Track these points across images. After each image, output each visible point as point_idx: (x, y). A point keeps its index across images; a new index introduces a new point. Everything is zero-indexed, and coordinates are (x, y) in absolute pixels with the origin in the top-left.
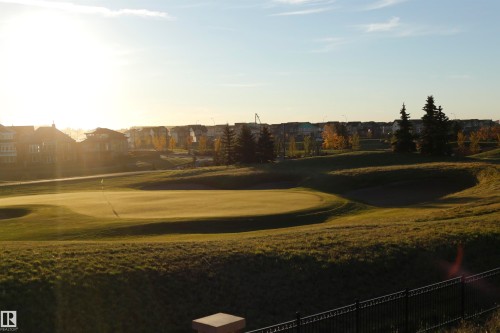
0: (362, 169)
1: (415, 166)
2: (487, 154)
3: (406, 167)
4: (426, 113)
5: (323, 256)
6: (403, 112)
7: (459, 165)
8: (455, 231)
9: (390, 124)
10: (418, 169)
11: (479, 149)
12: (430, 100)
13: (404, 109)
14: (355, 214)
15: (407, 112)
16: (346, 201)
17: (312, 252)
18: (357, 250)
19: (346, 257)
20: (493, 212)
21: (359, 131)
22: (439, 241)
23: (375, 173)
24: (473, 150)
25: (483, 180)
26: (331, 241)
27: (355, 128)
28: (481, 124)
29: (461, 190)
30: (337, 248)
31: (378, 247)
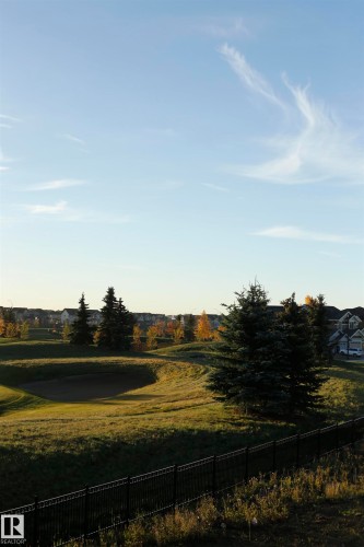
0: (37, 361)
1: (93, 360)
2: (165, 351)
3: (84, 360)
4: (105, 304)
5: (29, 448)
6: (82, 301)
7: (138, 361)
8: (152, 426)
9: (59, 313)
10: (97, 364)
11: (155, 345)
12: (111, 291)
13: (83, 299)
14: (35, 408)
15: (86, 302)
16: (23, 395)
17: (17, 443)
18: (62, 443)
19: (52, 449)
20: (181, 408)
21: (25, 318)
22: (138, 435)
23: (51, 365)
24: (149, 345)
25: (163, 376)
26: (32, 434)
27: (21, 315)
28: (154, 318)
29: (141, 387)
30: (40, 440)
31: (81, 440)
